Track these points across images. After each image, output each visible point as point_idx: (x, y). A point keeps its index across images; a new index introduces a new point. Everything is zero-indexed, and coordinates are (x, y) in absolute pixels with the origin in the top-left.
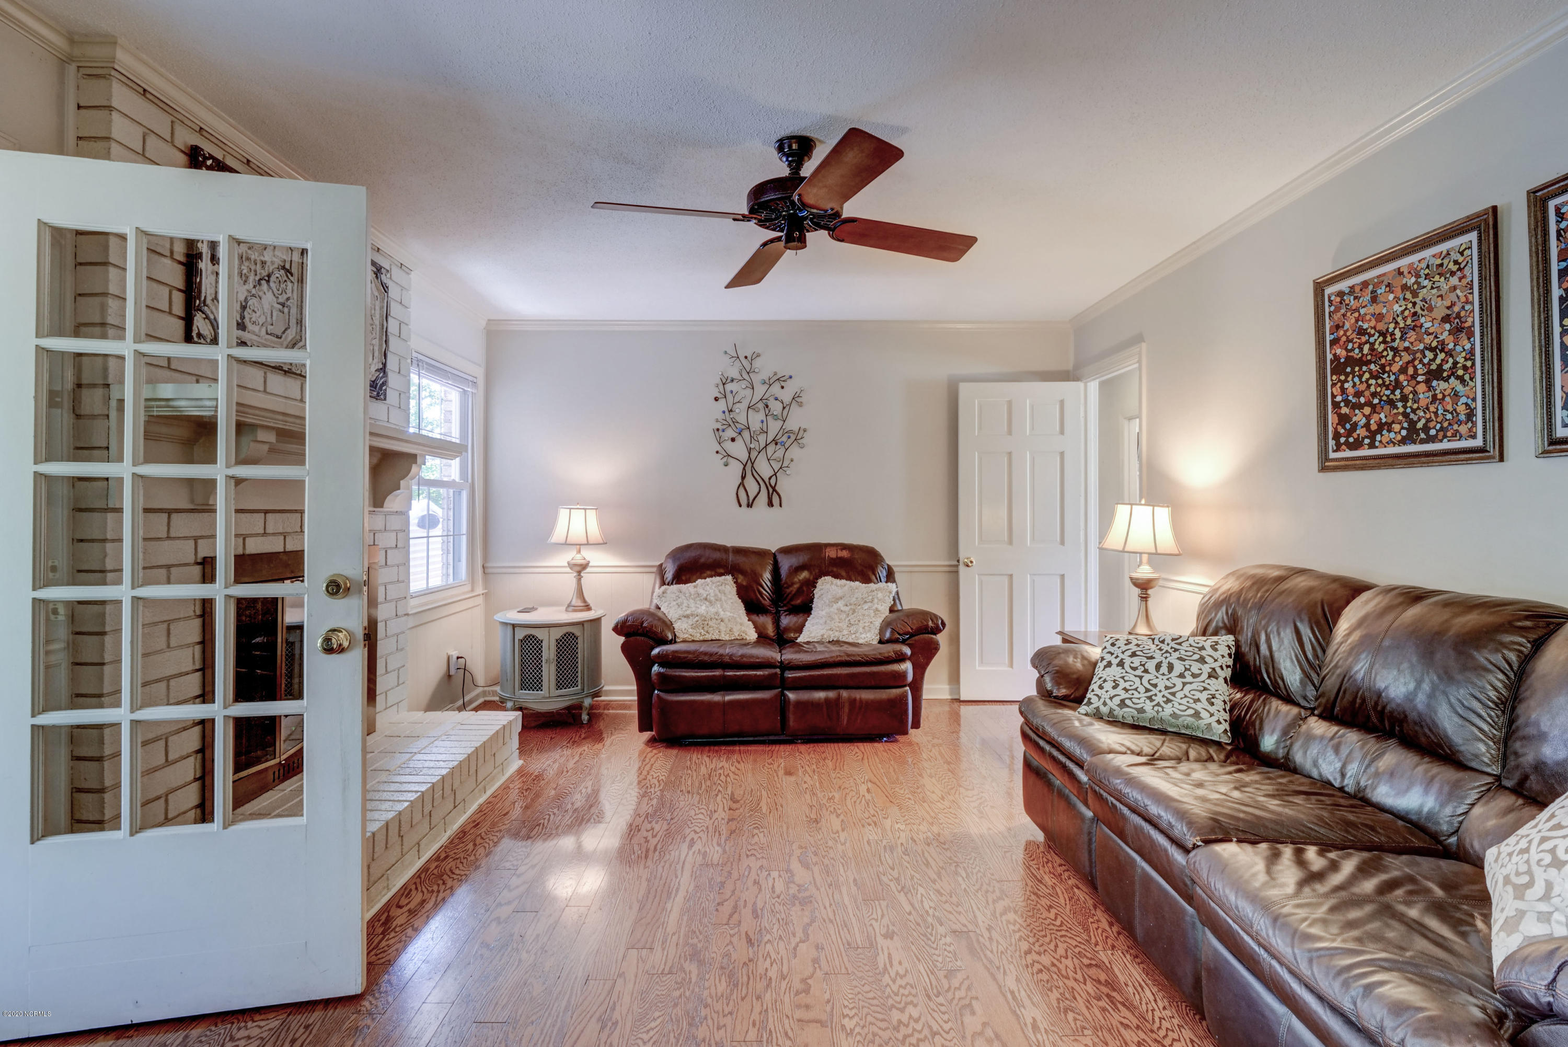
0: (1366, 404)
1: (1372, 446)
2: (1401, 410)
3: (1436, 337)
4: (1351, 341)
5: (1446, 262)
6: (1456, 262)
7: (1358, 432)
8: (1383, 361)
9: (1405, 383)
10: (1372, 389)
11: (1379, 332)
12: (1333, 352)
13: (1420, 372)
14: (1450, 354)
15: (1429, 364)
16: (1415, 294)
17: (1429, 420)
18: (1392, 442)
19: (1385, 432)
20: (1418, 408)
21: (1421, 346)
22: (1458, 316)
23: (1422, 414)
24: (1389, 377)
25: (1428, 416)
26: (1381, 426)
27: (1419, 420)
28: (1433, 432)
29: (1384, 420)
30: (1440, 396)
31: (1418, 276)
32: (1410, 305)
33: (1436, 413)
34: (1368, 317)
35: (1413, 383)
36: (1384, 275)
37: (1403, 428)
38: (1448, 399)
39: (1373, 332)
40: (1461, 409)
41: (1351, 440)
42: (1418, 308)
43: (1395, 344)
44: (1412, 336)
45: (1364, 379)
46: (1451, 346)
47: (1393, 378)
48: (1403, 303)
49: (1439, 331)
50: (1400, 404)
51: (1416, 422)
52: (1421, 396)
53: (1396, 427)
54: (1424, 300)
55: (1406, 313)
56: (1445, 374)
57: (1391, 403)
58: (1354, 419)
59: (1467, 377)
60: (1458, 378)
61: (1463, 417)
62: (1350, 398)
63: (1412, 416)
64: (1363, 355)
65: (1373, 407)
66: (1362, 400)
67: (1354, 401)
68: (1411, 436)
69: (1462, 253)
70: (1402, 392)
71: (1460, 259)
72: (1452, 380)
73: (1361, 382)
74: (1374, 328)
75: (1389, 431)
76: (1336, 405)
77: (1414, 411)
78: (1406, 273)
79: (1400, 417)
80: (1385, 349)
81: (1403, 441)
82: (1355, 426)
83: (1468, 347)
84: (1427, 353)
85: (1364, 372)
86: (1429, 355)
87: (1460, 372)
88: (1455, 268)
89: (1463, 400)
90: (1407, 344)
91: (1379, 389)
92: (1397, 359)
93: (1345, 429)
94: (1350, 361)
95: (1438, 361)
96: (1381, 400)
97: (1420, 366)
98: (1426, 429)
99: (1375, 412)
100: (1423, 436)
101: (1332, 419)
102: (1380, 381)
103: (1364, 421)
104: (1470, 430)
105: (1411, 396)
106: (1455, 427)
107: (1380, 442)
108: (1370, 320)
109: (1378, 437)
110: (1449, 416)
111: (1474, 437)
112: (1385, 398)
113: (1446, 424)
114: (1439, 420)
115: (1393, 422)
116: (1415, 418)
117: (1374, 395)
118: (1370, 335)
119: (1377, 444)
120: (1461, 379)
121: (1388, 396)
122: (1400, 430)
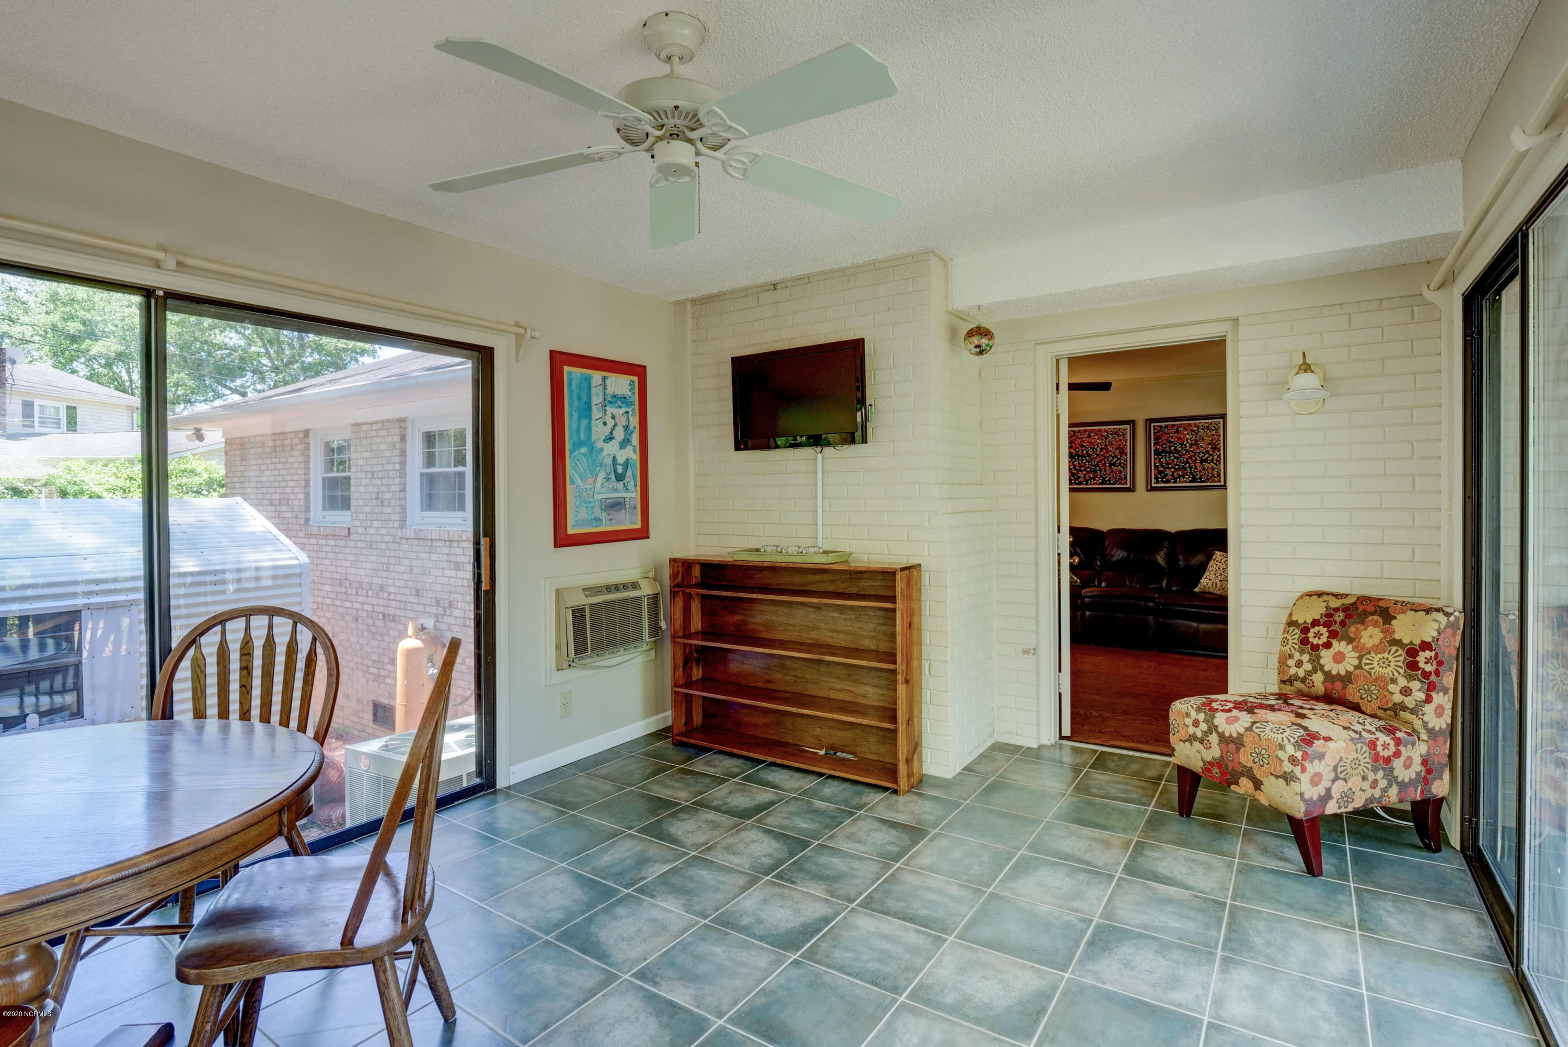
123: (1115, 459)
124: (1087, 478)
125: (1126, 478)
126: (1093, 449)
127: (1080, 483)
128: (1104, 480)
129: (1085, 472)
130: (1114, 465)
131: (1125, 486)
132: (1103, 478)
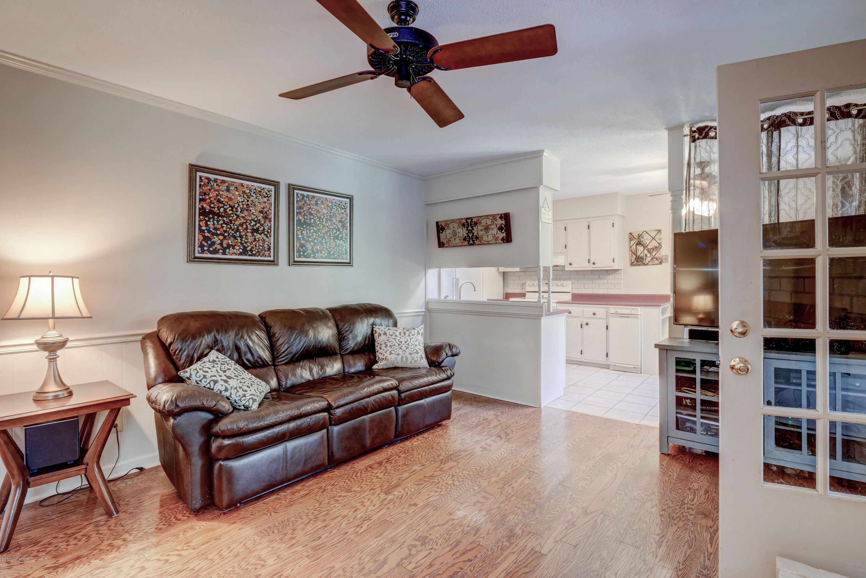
0: (220, 234)
1: (224, 253)
2: (239, 241)
3: (257, 217)
4: (213, 203)
5: (262, 191)
6: (266, 193)
7: (215, 246)
8: (231, 218)
9: (242, 231)
10: (224, 229)
11: (229, 205)
12: (201, 204)
13: (249, 228)
14: (262, 225)
15: (253, 226)
16: (249, 197)
17: (252, 248)
18: (234, 253)
19: (231, 249)
20: (248, 242)
21: (250, 218)
22: (266, 212)
23: (249, 244)
24: (234, 226)
25: (252, 246)
26: (229, 246)
27: (248, 246)
28: (254, 252)
29: (230, 244)
30: (257, 239)
31: (250, 191)
32: (246, 201)
33: (256, 245)
34: (224, 196)
35: (246, 231)
36: (235, 182)
37: (240, 248)
38: (260, 241)
39: (226, 204)
40: (266, 246)
41: (211, 249)
42: (249, 203)
43: (238, 213)
44: (246, 212)
45: (220, 223)
46: (263, 222)
47: (236, 227)
48: (243, 198)
49: (258, 215)
50: (239, 239)
51: (247, 247)
52: (249, 237)
53: (237, 248)
54: (252, 201)
55: (244, 203)
56: (260, 232)
57: (235, 237)
58: (213, 240)
59: (268, 235)
60: (265, 234)
61: (266, 249)
62: (211, 229)
63: (245, 244)
64: (220, 212)
65: (225, 237)
66: (218, 232)
67: (213, 231)
68: (245, 252)
69: (269, 191)
70: (240, 234)
71: (268, 193)
72: (262, 235)
73: (218, 224)
74: (227, 202)
75: (234, 248)
76: (201, 231)
77: (246, 243)
78: (245, 187)
79: (239, 244)
80: (233, 214)
81: (241, 254)
82: (214, 243)
83: (269, 225)
84: (252, 221)
85: (220, 220)
86: (253, 223)
87: (266, 233)
88: (266, 195)
89: (267, 243)
90: (243, 215)
91: (228, 230)
92: (238, 220)
93: (207, 243)
94: (211, 212)
95: (257, 226)
96: (229, 235)
97: (249, 226)
98: (251, 250)
99: (225, 239)
100: (250, 253)
101: (198, 237)
102: (229, 226)
103: (219, 242)
104: (269, 254)
105: (244, 236)
106: (264, 252)
107: (229, 252)
108: (225, 198)
109: (227, 250)
110: (261, 248)
111: (270, 257)
112: (231, 234)
113: (260, 250)
114: (257, 248)
115: (235, 245)
116: (246, 246)
117: (225, 231)
118: (224, 205)
119: (227, 253)
120: (266, 236)
121: (233, 234)
122: (238, 249)
123: (258, 225)
124: (225, 245)
125: (269, 249)
126: (232, 207)
127: (215, 252)
128: (245, 248)
129: (221, 237)
130: (257, 232)
131: (269, 259)
132: (244, 247)
